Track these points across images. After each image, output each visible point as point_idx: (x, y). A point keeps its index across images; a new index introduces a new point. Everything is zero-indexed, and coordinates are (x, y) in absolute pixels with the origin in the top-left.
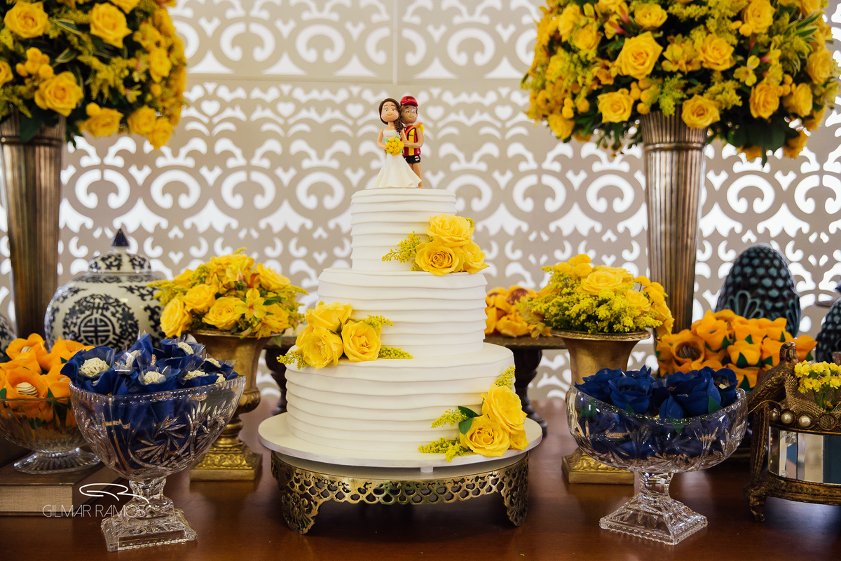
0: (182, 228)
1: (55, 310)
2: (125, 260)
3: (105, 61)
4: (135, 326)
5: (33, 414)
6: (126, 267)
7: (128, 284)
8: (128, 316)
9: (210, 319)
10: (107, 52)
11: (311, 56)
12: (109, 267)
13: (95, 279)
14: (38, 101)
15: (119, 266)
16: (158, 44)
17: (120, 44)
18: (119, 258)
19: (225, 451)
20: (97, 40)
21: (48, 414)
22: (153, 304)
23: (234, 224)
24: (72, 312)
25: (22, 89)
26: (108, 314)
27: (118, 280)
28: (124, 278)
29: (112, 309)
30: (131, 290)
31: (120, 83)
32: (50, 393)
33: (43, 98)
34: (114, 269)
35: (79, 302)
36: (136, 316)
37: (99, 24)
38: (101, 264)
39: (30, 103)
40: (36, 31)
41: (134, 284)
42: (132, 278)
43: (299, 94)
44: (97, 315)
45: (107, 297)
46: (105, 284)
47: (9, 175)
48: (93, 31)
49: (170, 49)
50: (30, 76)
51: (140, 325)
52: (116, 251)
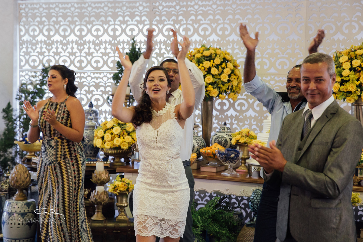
0: (243, 116)
1: (212, 138)
2: (226, 128)
3: (223, 85)
4: (227, 142)
5: (210, 155)
6: (226, 130)
7: (226, 133)
8: (226, 140)
9: (240, 141)
10: (223, 83)
11: (280, 67)
12: (223, 130)
13: (220, 132)
14: (210, 95)
15: (225, 130)
16: (235, 79)
17: (227, 81)
18: (225, 128)
19: (243, 167)
20: (222, 81)
21: (212, 156)
22: (231, 138)
23: (257, 115)
24: (216, 139)
25: (207, 93)
26: (222, 139)
27: (224, 133)
28: (225, 132)
29: (223, 138)
30: (227, 135)
31: (226, 89)
32: (213, 152)
33: (211, 94)
34: (224, 130)
35: (217, 137)
36: (227, 140)
37: (222, 78)
38: (221, 129)
39: (208, 95)
40: (211, 81)
41: (227, 134)
42: (227, 132)
43: (276, 78)
44: (220, 139)
45: (222, 136)
46: (222, 133)
47: (202, 107)
48: (221, 80)
49: (238, 79)
50: (209, 90)
51: (228, 142)
52: (224, 126)
